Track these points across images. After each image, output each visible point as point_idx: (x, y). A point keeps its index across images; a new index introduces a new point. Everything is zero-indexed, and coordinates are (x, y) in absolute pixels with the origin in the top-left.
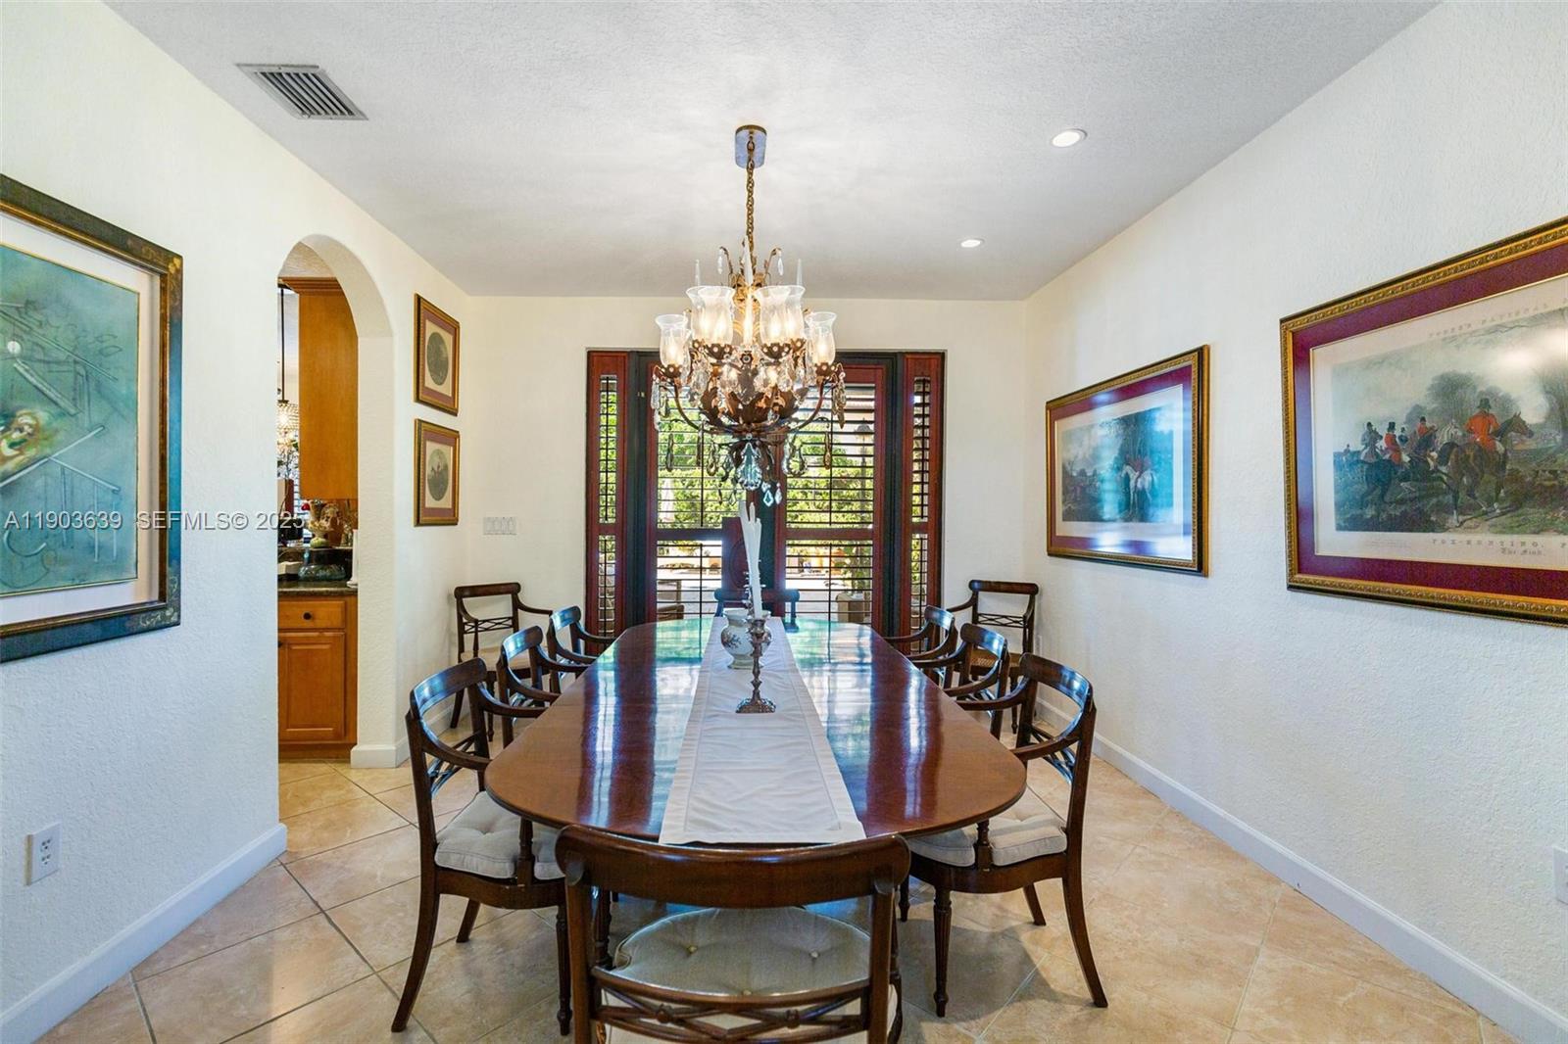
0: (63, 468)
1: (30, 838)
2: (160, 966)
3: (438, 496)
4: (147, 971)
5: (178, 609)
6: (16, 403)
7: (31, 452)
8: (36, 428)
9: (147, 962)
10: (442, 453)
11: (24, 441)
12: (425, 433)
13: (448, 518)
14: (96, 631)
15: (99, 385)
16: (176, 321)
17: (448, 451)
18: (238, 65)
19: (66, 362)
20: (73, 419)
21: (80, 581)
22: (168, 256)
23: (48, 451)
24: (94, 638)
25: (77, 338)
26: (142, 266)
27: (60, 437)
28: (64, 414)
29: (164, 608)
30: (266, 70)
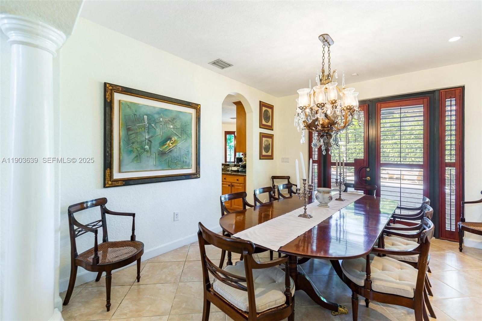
0: (179, 147)
1: (174, 213)
2: (194, 245)
3: (267, 152)
4: (192, 245)
5: (200, 175)
6: (172, 136)
7: (174, 145)
8: (175, 140)
9: (193, 243)
10: (268, 141)
11: (173, 143)
12: (262, 136)
13: (271, 157)
14: (184, 177)
15: (185, 131)
16: (199, 117)
17: (270, 140)
18: (208, 63)
19: (180, 128)
20: (181, 139)
21: (182, 168)
22: (198, 105)
23: (177, 144)
24: (184, 179)
25: (181, 124)
26: (193, 108)
27: (179, 142)
28: (179, 137)
29: (197, 174)
30: (213, 63)
